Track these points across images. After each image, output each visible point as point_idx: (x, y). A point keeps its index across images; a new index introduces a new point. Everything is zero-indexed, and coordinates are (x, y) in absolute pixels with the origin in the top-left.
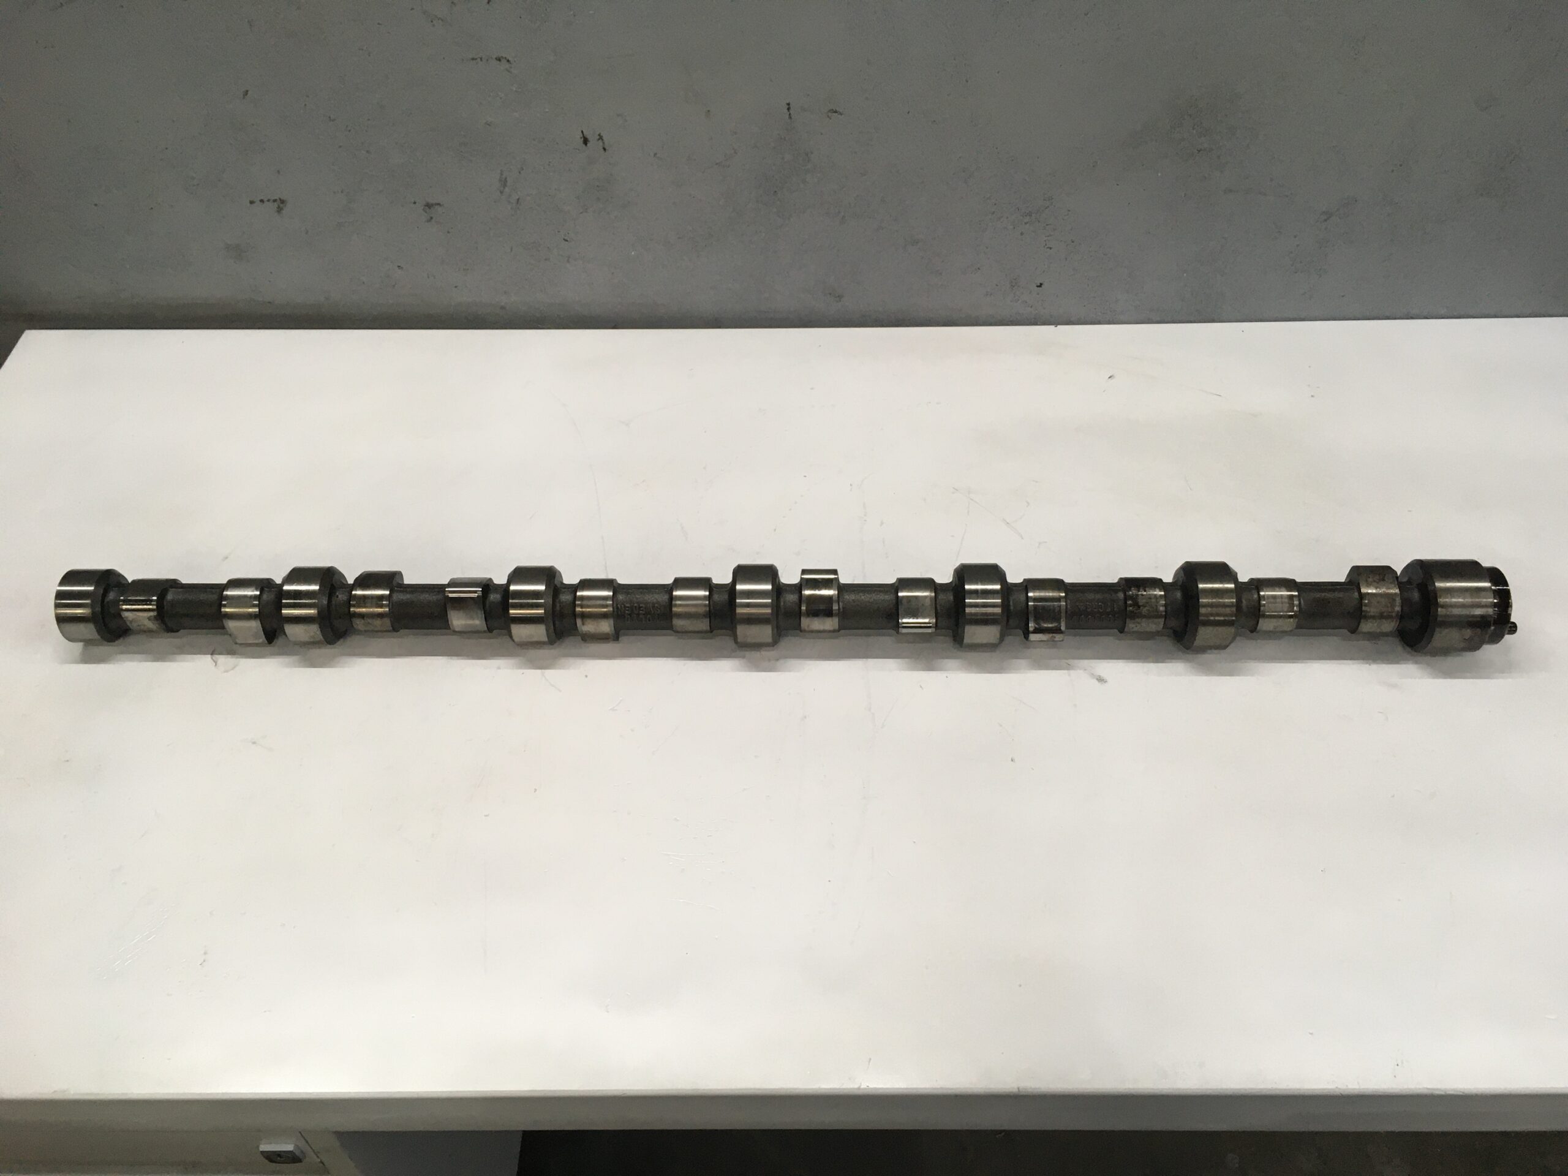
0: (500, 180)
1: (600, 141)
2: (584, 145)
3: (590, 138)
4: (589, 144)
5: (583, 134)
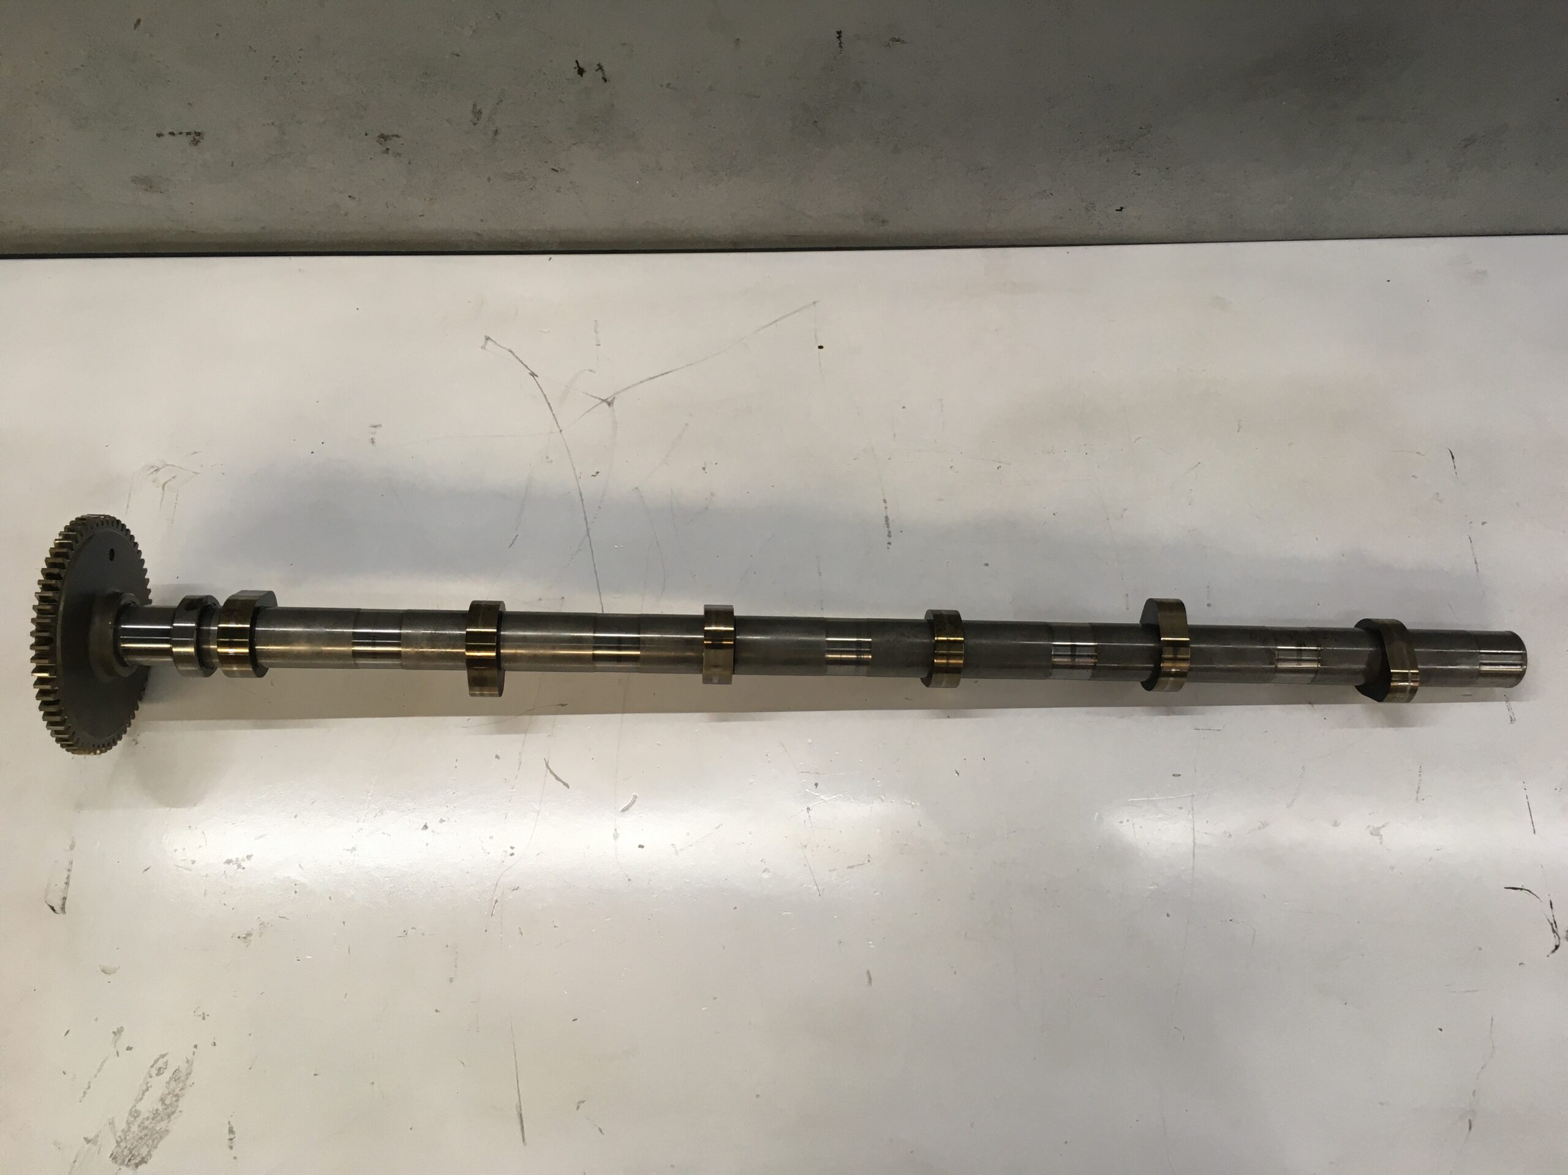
0: (473, 112)
1: (600, 70)
2: (579, 76)
3: (586, 69)
4: (585, 74)
5: (578, 64)
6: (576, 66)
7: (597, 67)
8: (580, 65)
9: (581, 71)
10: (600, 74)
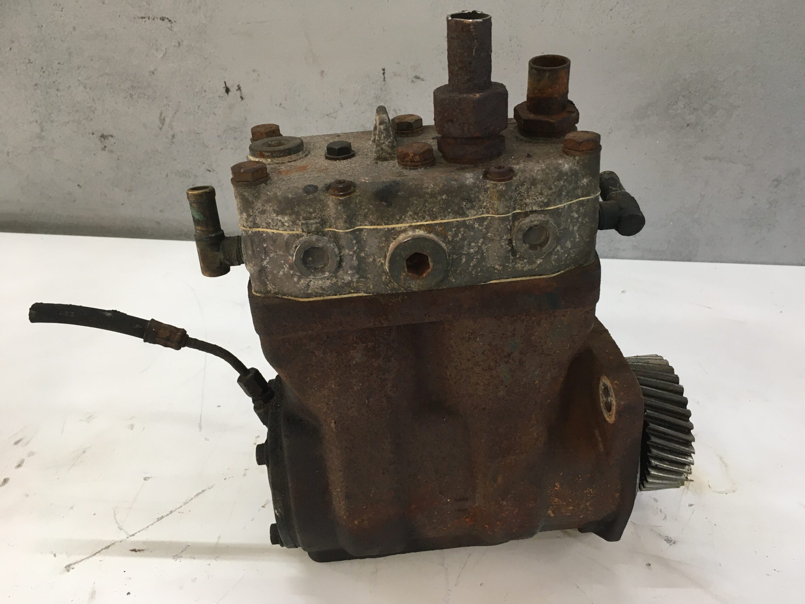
0: (160, 119)
1: (239, 90)
2: (226, 94)
3: (231, 89)
4: (230, 93)
5: (226, 85)
6: (224, 86)
7: (237, 88)
8: (227, 86)
9: (227, 90)
10: (238, 92)
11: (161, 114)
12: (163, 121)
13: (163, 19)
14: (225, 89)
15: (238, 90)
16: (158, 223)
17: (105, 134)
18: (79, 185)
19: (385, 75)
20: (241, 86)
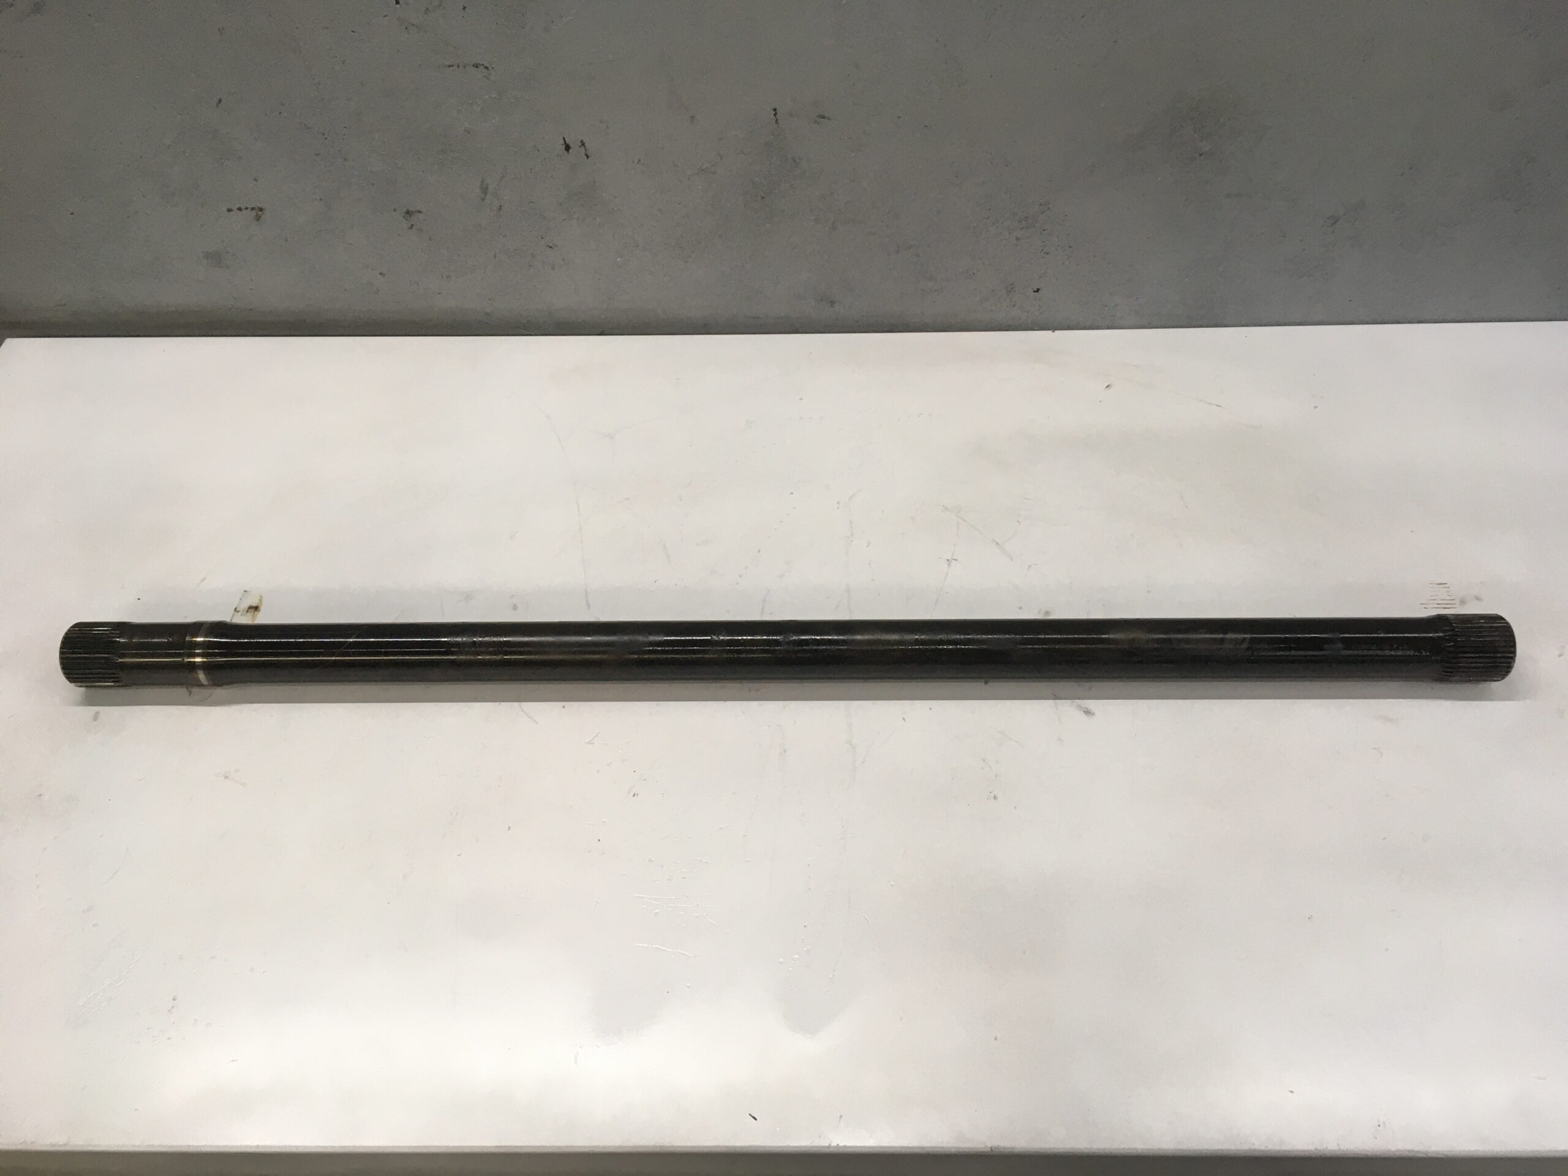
0: (481, 188)
2: (566, 151)
3: (571, 145)
4: (571, 151)
5: (565, 141)
6: (563, 143)
7: (580, 144)
8: (567, 142)
9: (568, 148)
10: (582, 149)
11: (482, 182)
12: (485, 190)
13: (476, 66)
14: (564, 146)
15: (581, 146)
16: (488, 314)
17: (411, 209)
18: (381, 274)
19: (777, 116)
20: (584, 141)
